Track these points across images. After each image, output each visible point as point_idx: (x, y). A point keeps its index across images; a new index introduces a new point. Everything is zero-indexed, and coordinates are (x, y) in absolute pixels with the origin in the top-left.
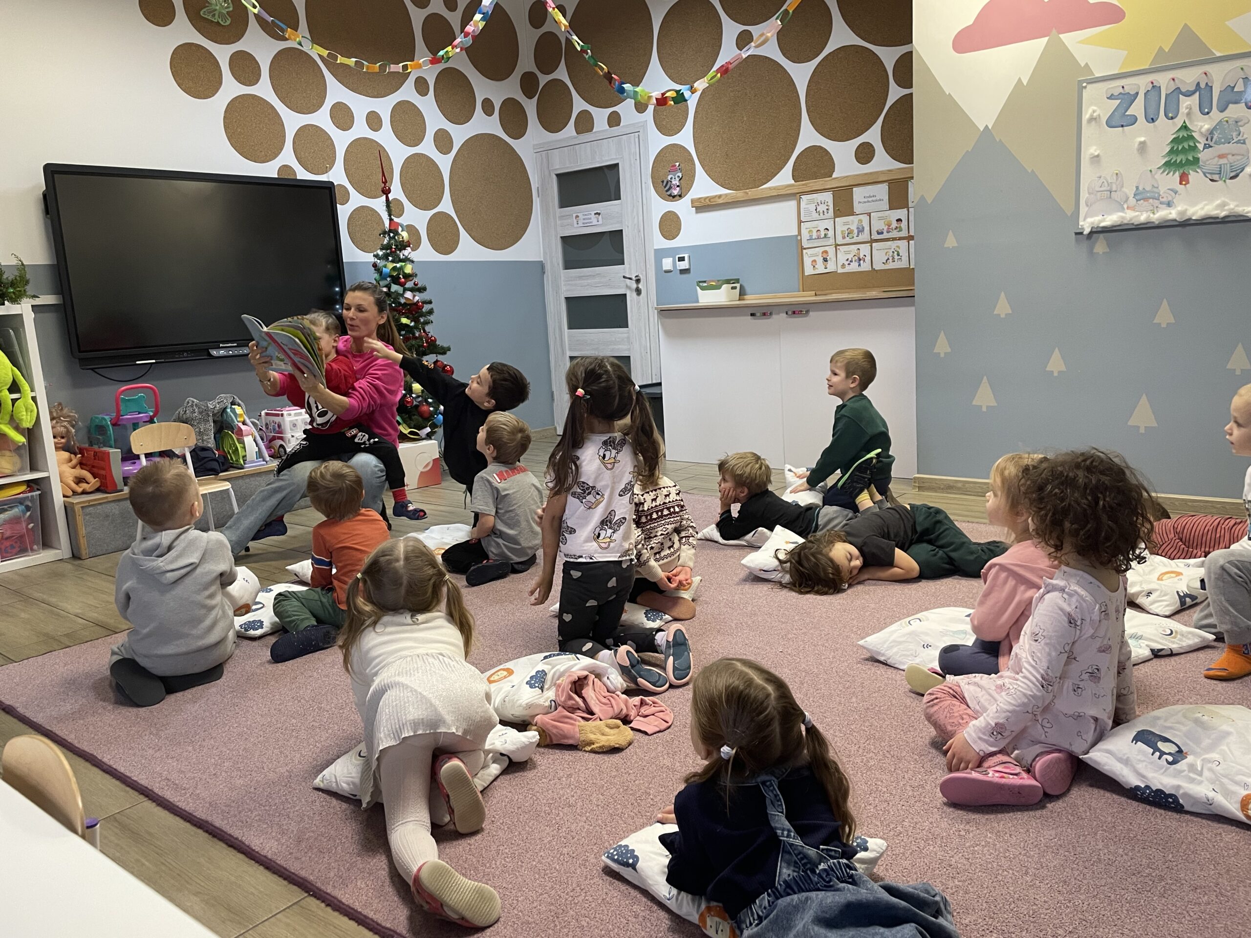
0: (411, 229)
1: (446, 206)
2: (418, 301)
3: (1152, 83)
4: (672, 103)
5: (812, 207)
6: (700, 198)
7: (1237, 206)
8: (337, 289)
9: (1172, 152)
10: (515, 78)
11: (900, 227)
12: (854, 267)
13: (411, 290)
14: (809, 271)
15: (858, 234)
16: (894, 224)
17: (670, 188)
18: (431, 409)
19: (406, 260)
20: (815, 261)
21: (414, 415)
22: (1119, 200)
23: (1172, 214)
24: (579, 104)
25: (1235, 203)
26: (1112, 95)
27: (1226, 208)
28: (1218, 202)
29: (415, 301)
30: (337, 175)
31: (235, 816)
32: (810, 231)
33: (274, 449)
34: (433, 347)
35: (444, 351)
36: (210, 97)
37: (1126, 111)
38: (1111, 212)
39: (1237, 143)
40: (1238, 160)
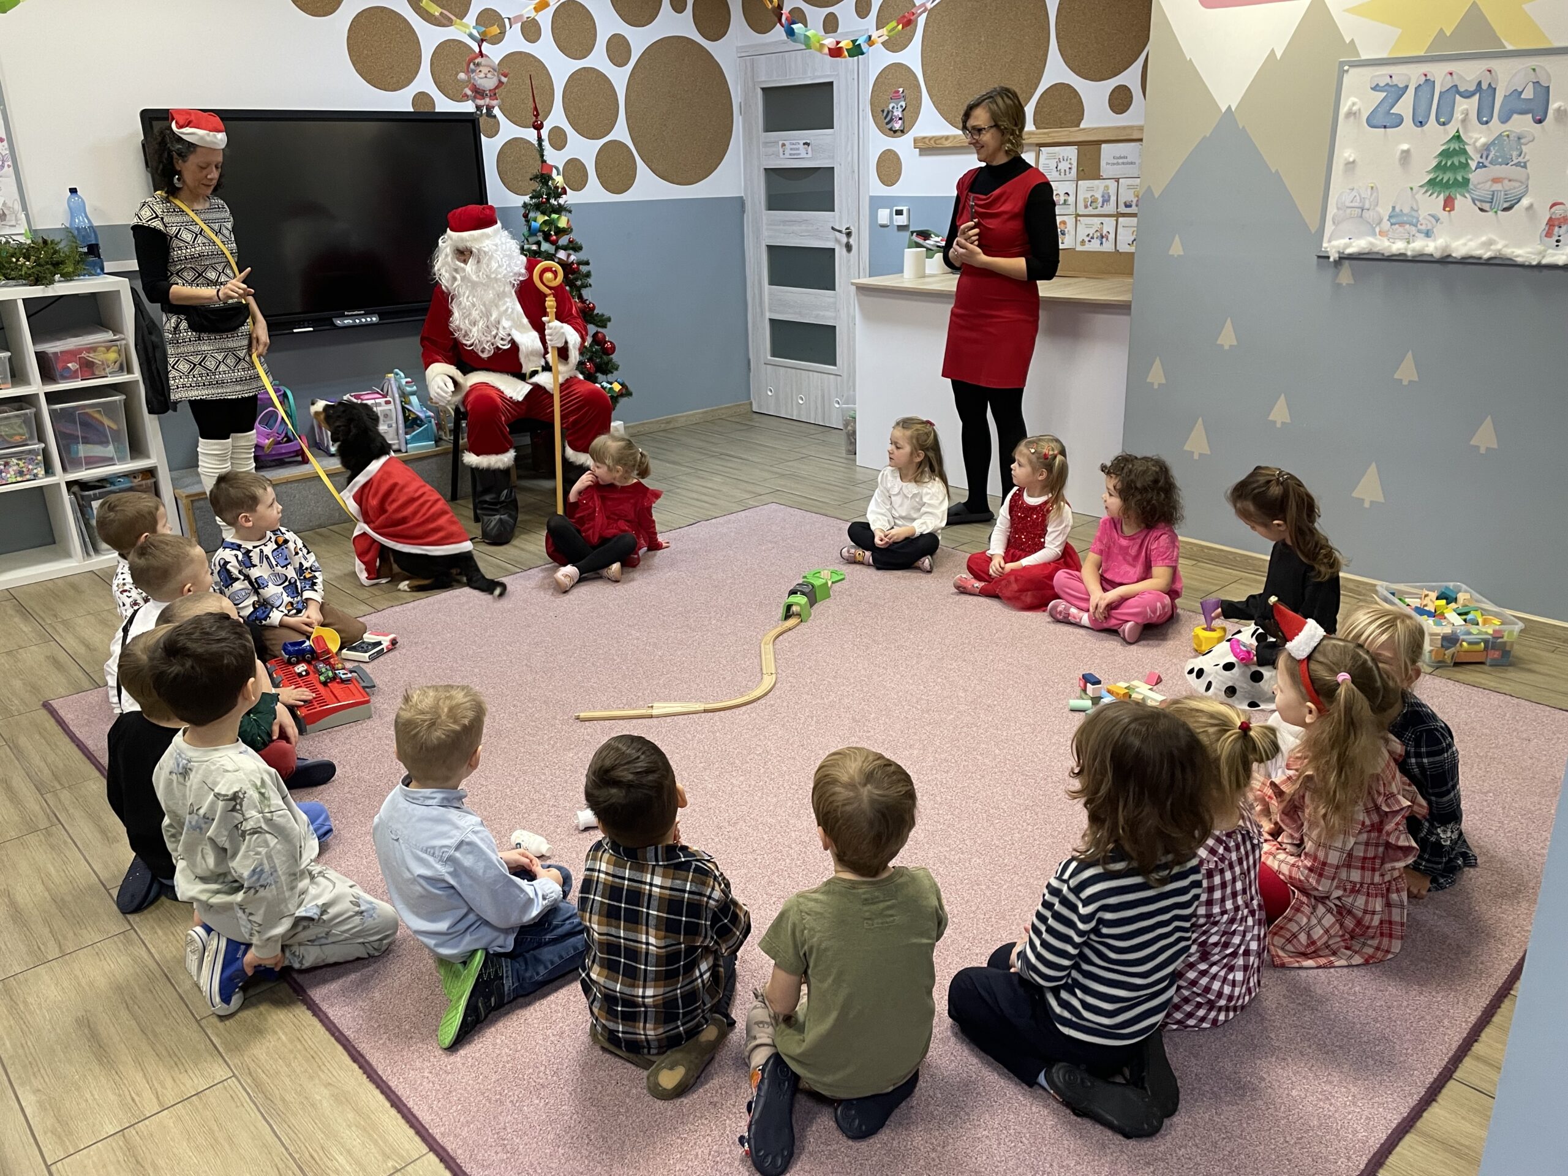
1: (621, 132)
2: (573, 261)
3: (1426, 75)
5: (1053, 164)
6: (924, 138)
9: (1438, 167)
12: (1094, 246)
13: (565, 248)
15: (1103, 204)
17: (891, 120)
19: (560, 210)
22: (1371, 221)
23: (1431, 247)
25: (1505, 243)
26: (1378, 85)
27: (1493, 247)
28: (1484, 239)
36: (331, 14)
37: (1392, 108)
38: (1360, 235)
39: (1517, 165)
40: (1515, 188)
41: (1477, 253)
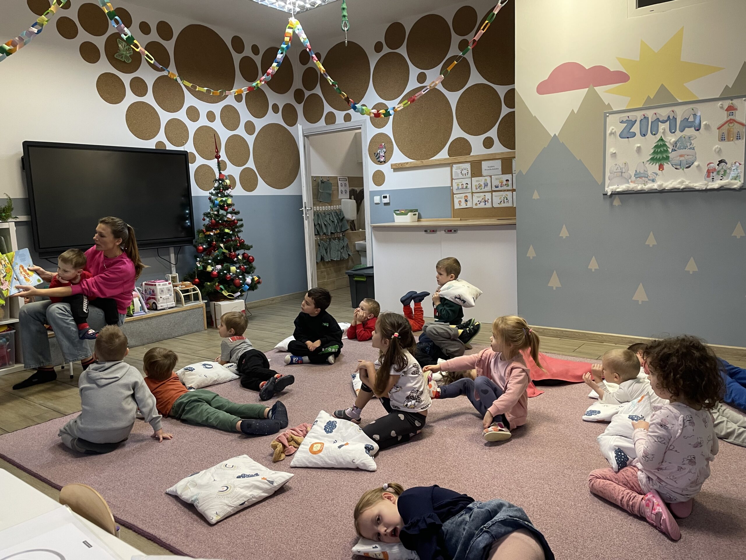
0: (231, 178)
1: (251, 164)
2: (234, 219)
3: (644, 115)
4: (383, 116)
5: (459, 171)
6: (396, 164)
7: (690, 183)
8: (187, 211)
9: (654, 152)
10: (291, 92)
11: (508, 184)
12: (482, 205)
13: (231, 213)
14: (457, 206)
15: (485, 187)
16: (505, 183)
17: (379, 157)
18: (241, 281)
19: (228, 196)
20: (460, 201)
21: (231, 285)
22: (626, 177)
23: (655, 186)
24: (328, 108)
25: (689, 181)
26: (623, 121)
27: (684, 184)
28: (680, 180)
29: (233, 219)
30: (189, 147)
31: (150, 522)
32: (458, 185)
33: (150, 304)
34: (243, 246)
35: (248, 248)
36: (119, 103)
37: (630, 130)
38: (622, 184)
39: (690, 149)
40: (690, 158)
41: (678, 186)
